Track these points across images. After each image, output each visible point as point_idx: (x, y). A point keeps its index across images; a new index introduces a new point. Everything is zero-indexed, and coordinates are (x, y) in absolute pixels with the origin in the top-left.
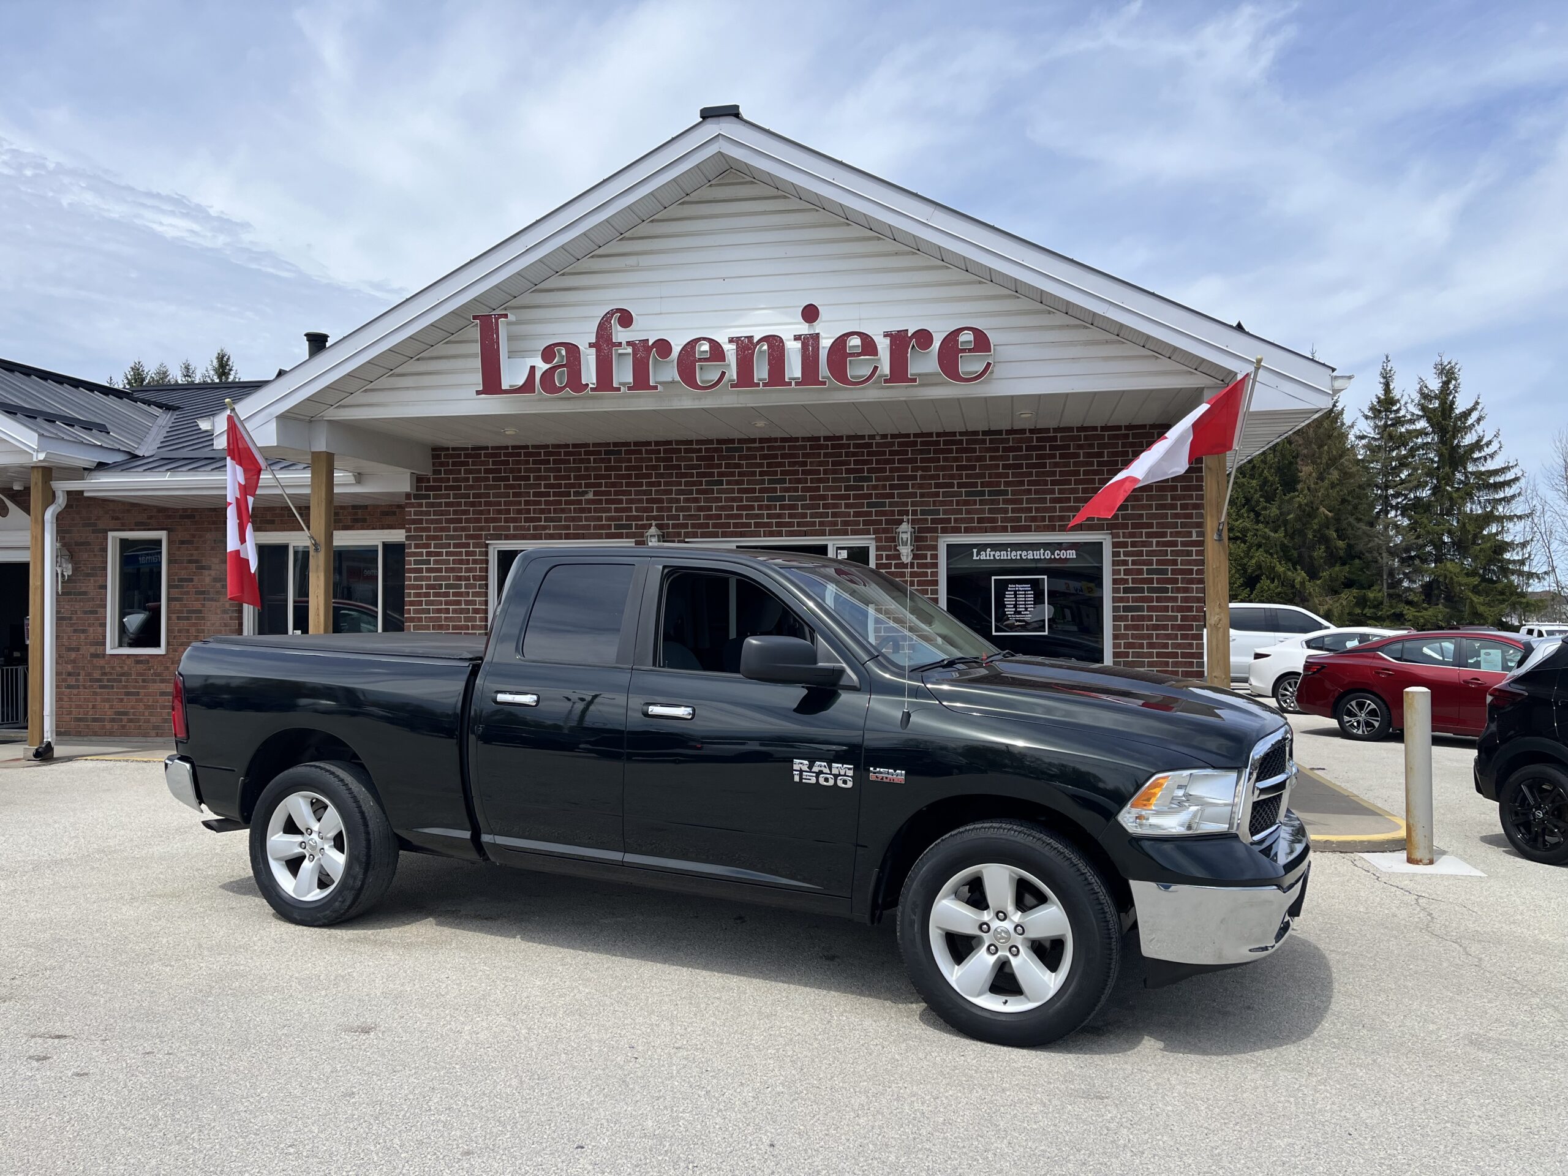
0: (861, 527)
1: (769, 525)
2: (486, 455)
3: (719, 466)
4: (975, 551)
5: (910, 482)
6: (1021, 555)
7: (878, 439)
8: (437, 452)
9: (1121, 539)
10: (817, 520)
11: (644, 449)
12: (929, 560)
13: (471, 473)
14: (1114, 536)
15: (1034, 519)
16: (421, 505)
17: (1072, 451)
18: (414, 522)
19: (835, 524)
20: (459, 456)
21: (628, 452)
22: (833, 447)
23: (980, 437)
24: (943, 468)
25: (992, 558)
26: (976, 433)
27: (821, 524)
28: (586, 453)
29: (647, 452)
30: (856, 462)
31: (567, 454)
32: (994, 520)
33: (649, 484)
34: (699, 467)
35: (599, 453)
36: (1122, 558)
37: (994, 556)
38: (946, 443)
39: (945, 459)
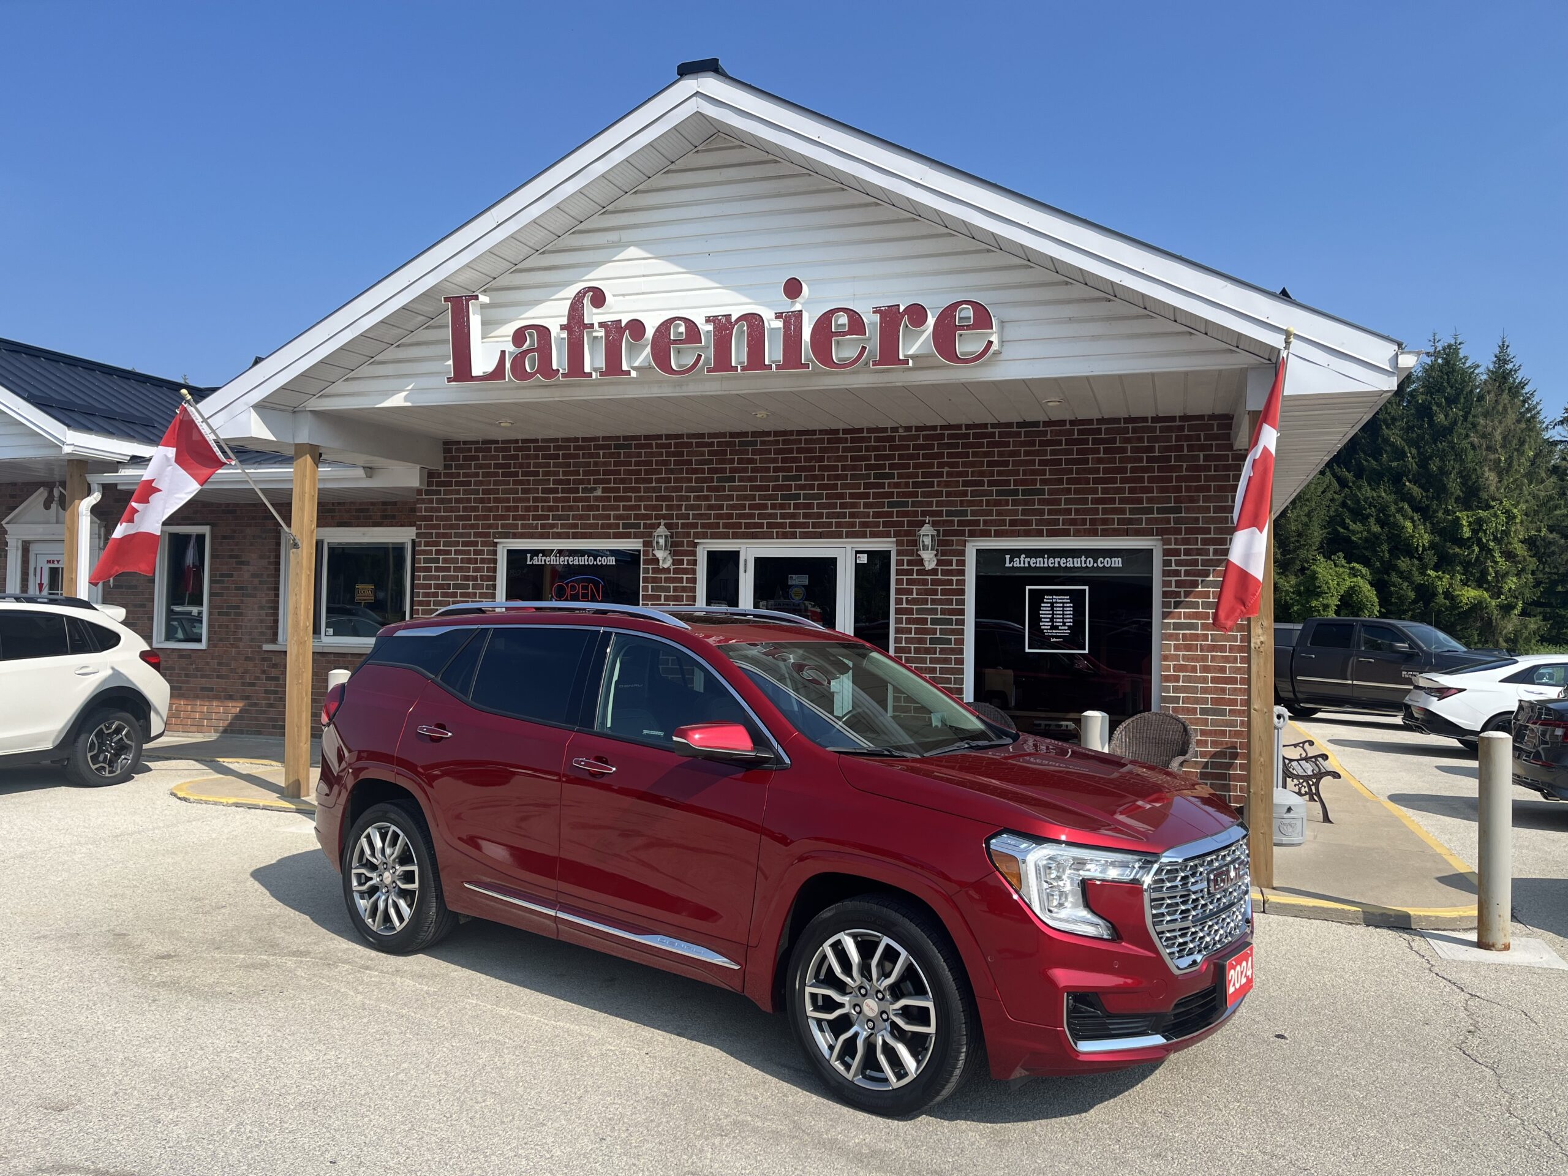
0: (881, 529)
1: (783, 525)
2: (496, 450)
3: (732, 461)
4: (1008, 557)
5: (936, 480)
6: (1059, 563)
7: (901, 432)
8: (449, 447)
9: (1173, 546)
10: (834, 520)
11: (654, 442)
12: (954, 567)
13: (481, 468)
14: (1166, 542)
15: (1073, 522)
16: (431, 501)
17: (1118, 445)
18: (425, 518)
19: (853, 525)
20: (470, 450)
21: (637, 446)
22: (853, 440)
23: (1015, 429)
24: (972, 464)
25: (1027, 565)
26: (1009, 425)
27: (838, 525)
28: (597, 447)
29: (658, 446)
30: (877, 458)
31: (576, 448)
32: (1028, 523)
33: (659, 481)
34: (711, 462)
35: (609, 447)
36: (1174, 567)
37: (1029, 563)
38: (976, 436)
39: (975, 454)
